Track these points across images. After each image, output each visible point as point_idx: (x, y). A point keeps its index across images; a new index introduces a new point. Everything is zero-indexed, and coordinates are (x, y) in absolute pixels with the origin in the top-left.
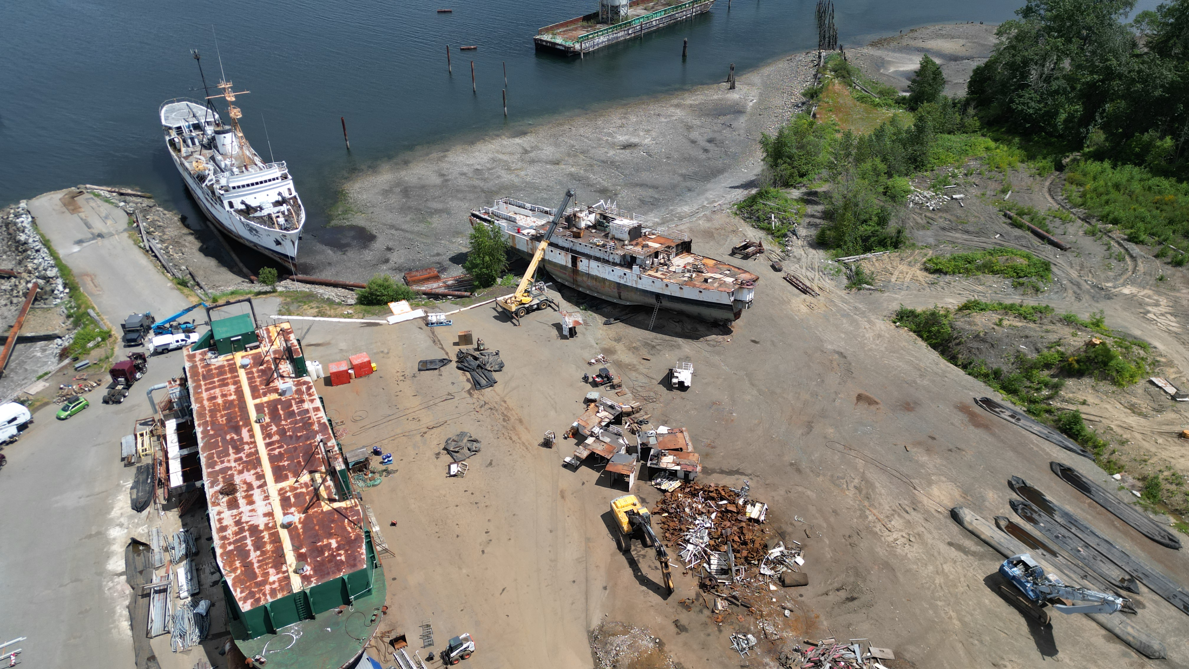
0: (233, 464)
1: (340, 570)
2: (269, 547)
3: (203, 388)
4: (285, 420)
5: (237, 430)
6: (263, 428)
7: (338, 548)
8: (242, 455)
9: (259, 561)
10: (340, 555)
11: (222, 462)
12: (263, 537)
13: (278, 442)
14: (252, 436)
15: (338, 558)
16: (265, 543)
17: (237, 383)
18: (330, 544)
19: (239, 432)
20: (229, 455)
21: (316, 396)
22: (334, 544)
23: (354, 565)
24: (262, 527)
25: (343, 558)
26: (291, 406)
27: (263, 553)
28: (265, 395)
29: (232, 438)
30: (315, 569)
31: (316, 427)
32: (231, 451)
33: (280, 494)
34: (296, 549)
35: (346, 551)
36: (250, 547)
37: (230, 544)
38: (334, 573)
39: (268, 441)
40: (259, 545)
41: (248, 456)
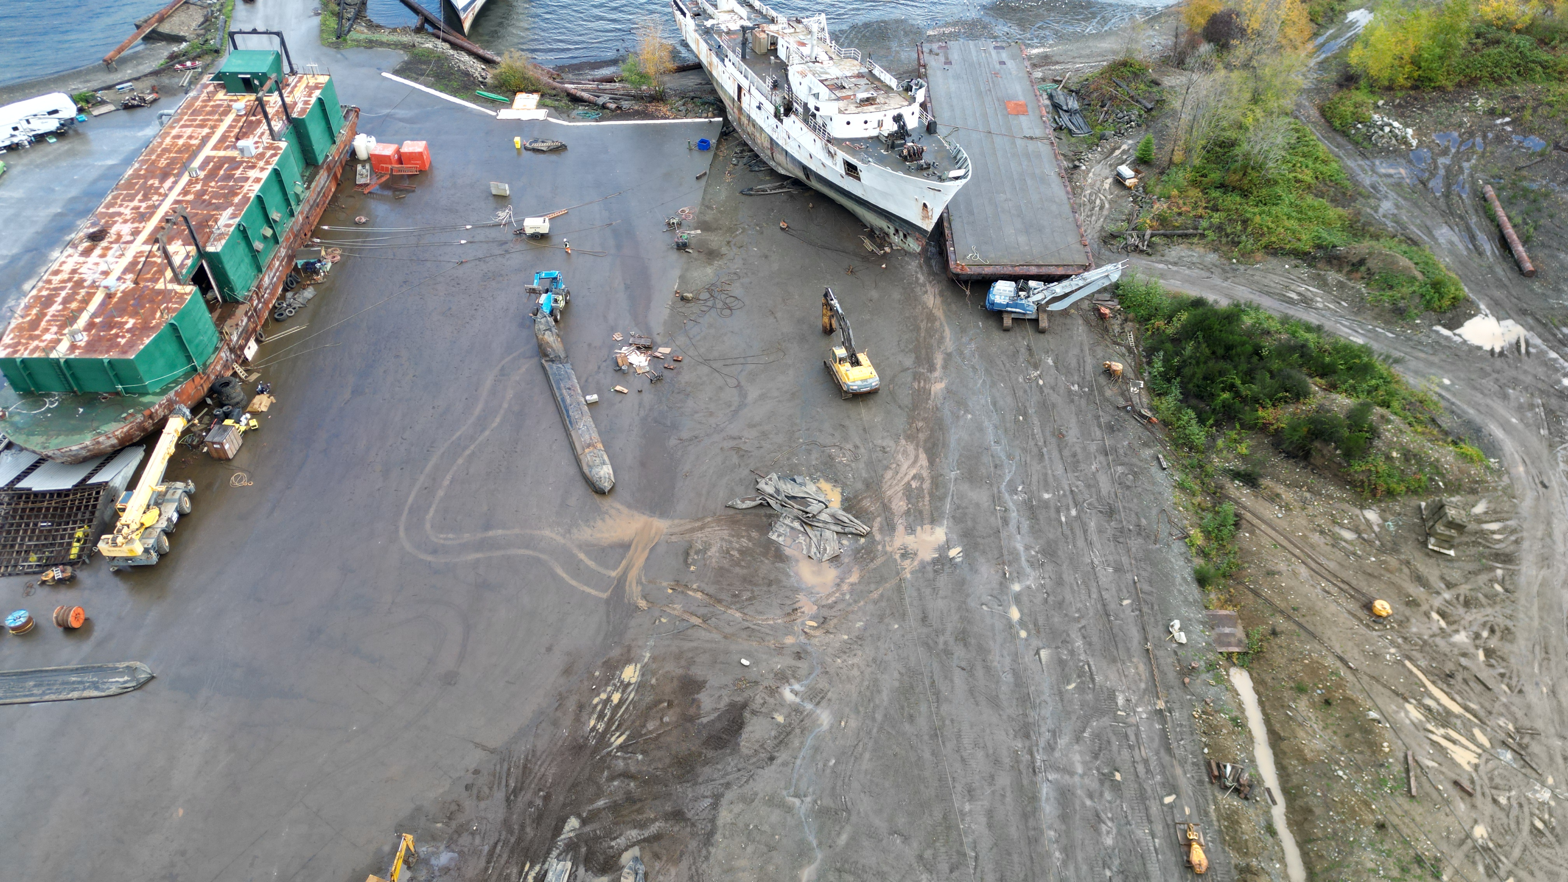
0: (127, 212)
1: (108, 352)
2: (74, 305)
3: (182, 123)
4: (217, 182)
5: (164, 176)
6: (190, 183)
7: (128, 331)
8: (144, 205)
9: (54, 316)
10: (123, 337)
11: (121, 206)
12: (78, 294)
13: (187, 202)
14: (171, 189)
15: (119, 340)
16: (76, 300)
17: (214, 128)
18: (126, 323)
19: (162, 181)
20: (132, 200)
21: (270, 168)
22: (131, 323)
23: (125, 352)
24: (86, 284)
25: (123, 341)
26: (237, 168)
27: (65, 308)
28: (225, 149)
29: (152, 184)
30: (88, 343)
31: (236, 200)
32: (139, 197)
33: (135, 257)
34: (94, 315)
35: (133, 335)
36: (59, 299)
37: (48, 289)
38: (101, 353)
39: (180, 198)
40: (65, 302)
41: (148, 207)
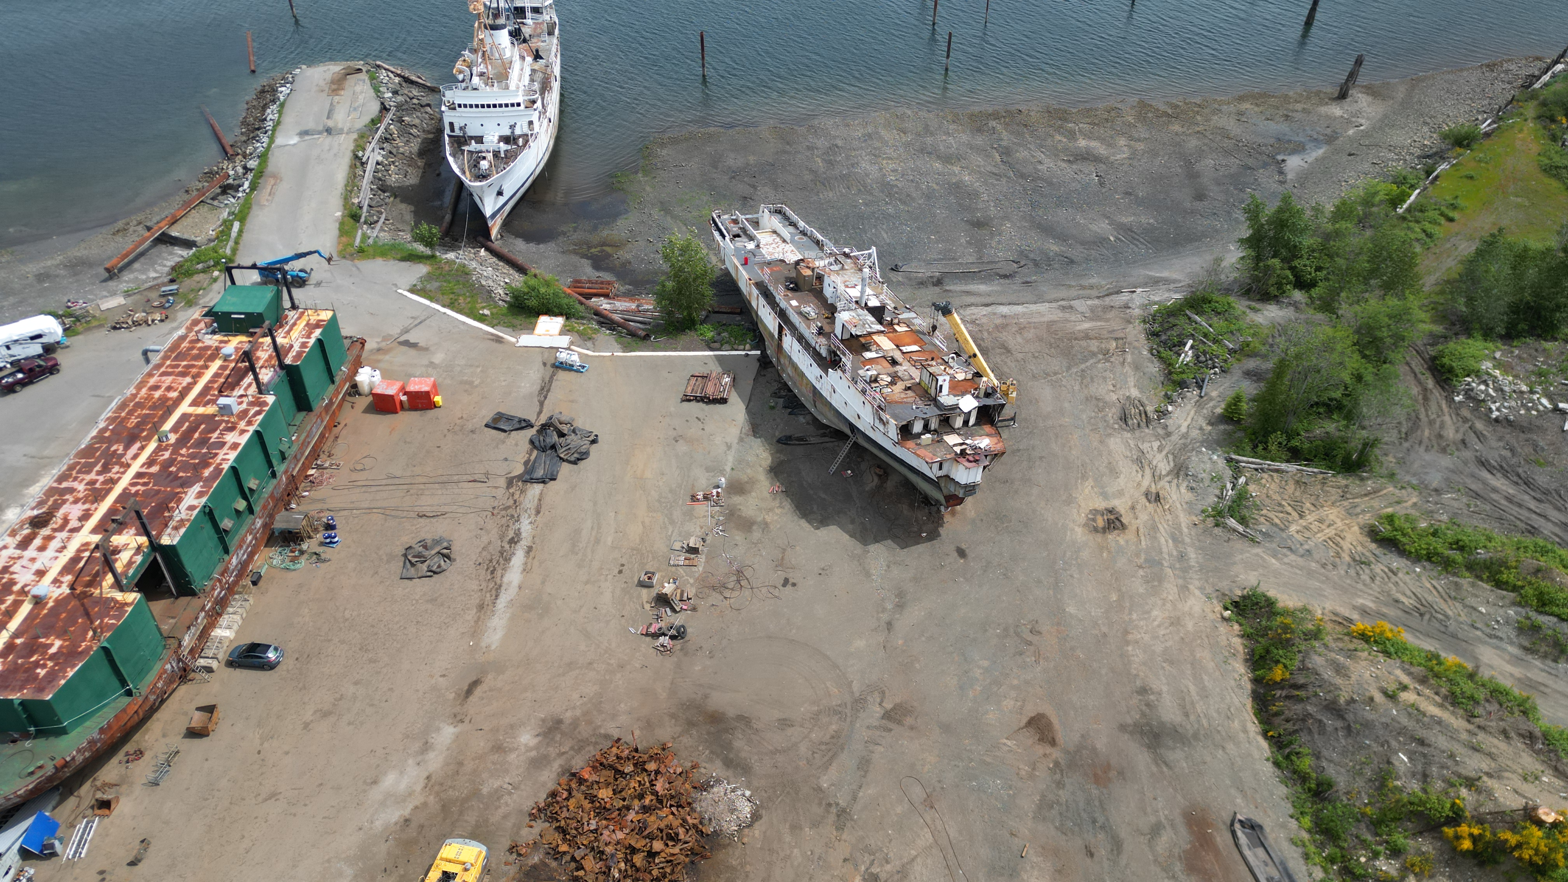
0: (81, 487)
4: (188, 449)
5: (132, 441)
6: (158, 450)
7: (53, 656)
8: (101, 478)
10: (44, 666)
11: (75, 479)
13: (151, 475)
14: (135, 457)
15: (38, 670)
17: (196, 377)
18: (51, 646)
19: (127, 448)
20: (90, 472)
21: (251, 429)
22: (56, 646)
23: (42, 689)
24: (17, 587)
25: (42, 672)
26: (214, 430)
28: (205, 405)
29: (115, 451)
31: (206, 473)
32: (98, 468)
33: (78, 551)
34: (16, 634)
35: (56, 664)
38: (14, 689)
39: (144, 470)
41: (104, 483)
